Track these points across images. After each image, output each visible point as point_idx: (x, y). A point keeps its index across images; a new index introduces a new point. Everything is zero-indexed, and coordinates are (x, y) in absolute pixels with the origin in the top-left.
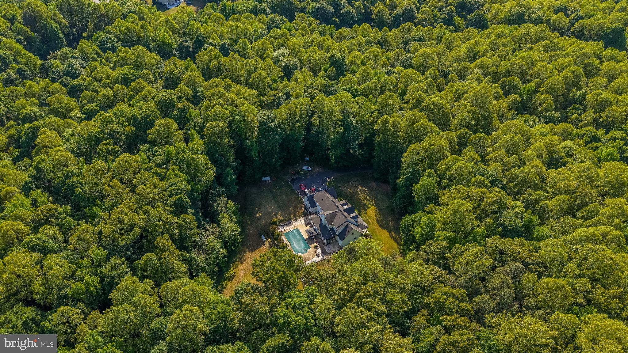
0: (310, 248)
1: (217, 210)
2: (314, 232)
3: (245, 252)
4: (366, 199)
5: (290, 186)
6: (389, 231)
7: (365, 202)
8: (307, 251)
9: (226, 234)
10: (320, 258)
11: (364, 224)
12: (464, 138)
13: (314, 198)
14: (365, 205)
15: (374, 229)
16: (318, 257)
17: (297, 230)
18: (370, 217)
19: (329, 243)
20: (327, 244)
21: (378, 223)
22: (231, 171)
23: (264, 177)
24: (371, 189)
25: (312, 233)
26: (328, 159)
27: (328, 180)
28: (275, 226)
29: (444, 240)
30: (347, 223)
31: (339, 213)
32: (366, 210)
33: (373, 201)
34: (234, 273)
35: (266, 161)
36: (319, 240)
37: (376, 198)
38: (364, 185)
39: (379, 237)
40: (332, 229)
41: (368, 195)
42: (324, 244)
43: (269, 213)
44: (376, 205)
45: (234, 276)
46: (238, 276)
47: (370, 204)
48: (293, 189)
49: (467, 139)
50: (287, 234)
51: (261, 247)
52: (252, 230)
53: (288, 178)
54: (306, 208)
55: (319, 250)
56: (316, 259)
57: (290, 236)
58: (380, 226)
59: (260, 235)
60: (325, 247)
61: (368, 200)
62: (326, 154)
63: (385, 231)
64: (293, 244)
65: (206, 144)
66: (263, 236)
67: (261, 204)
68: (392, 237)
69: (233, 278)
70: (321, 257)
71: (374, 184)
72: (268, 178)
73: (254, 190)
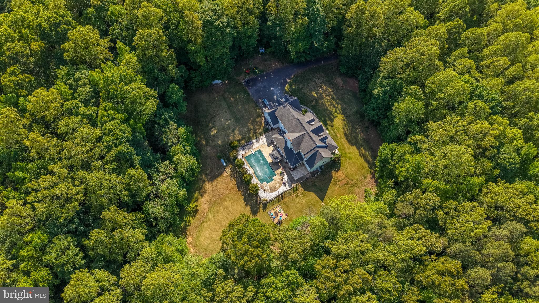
0: (275, 175)
1: (167, 143)
2: (279, 157)
3: (204, 181)
4: (332, 104)
5: (245, 92)
6: (358, 148)
7: (331, 108)
8: (273, 180)
9: (182, 170)
10: (288, 188)
11: (334, 143)
12: (456, 33)
13: (276, 113)
14: (331, 113)
15: (343, 145)
16: (285, 185)
17: (260, 152)
18: (337, 128)
19: (296, 168)
20: (294, 169)
21: (347, 139)
22: (176, 87)
23: (214, 80)
24: (335, 87)
25: (277, 158)
26: (288, 53)
27: (288, 80)
28: (235, 151)
29: (435, 191)
30: (316, 150)
31: (307, 137)
32: (332, 121)
33: (340, 107)
34: (197, 206)
35: (216, 66)
36: (284, 164)
37: (342, 99)
38: (330, 83)
39: (349, 155)
40: (299, 153)
41: (333, 98)
42: (290, 169)
43: (224, 129)
44: (344, 112)
45: (197, 210)
46: (201, 210)
47: (336, 112)
48: (249, 95)
49: (460, 34)
50: (248, 158)
51: (222, 173)
52: (209, 151)
53: (243, 79)
54: (267, 123)
55: (286, 177)
56: (283, 189)
57: (253, 161)
58: (349, 141)
59: (219, 158)
60: (291, 173)
61: (334, 107)
62: (286, 47)
63: (354, 147)
64: (257, 171)
65: (140, 60)
66: (222, 160)
67: (215, 116)
68: (362, 155)
69: (196, 214)
70: (287, 186)
71: (339, 80)
72: (220, 81)
73: (204, 97)
